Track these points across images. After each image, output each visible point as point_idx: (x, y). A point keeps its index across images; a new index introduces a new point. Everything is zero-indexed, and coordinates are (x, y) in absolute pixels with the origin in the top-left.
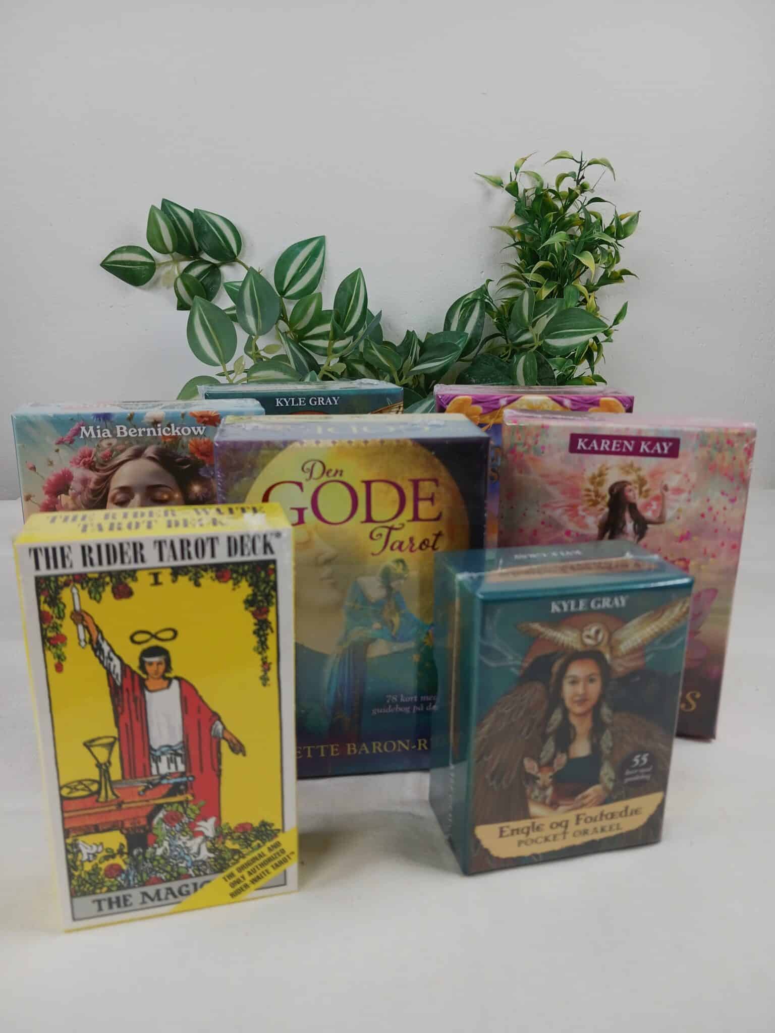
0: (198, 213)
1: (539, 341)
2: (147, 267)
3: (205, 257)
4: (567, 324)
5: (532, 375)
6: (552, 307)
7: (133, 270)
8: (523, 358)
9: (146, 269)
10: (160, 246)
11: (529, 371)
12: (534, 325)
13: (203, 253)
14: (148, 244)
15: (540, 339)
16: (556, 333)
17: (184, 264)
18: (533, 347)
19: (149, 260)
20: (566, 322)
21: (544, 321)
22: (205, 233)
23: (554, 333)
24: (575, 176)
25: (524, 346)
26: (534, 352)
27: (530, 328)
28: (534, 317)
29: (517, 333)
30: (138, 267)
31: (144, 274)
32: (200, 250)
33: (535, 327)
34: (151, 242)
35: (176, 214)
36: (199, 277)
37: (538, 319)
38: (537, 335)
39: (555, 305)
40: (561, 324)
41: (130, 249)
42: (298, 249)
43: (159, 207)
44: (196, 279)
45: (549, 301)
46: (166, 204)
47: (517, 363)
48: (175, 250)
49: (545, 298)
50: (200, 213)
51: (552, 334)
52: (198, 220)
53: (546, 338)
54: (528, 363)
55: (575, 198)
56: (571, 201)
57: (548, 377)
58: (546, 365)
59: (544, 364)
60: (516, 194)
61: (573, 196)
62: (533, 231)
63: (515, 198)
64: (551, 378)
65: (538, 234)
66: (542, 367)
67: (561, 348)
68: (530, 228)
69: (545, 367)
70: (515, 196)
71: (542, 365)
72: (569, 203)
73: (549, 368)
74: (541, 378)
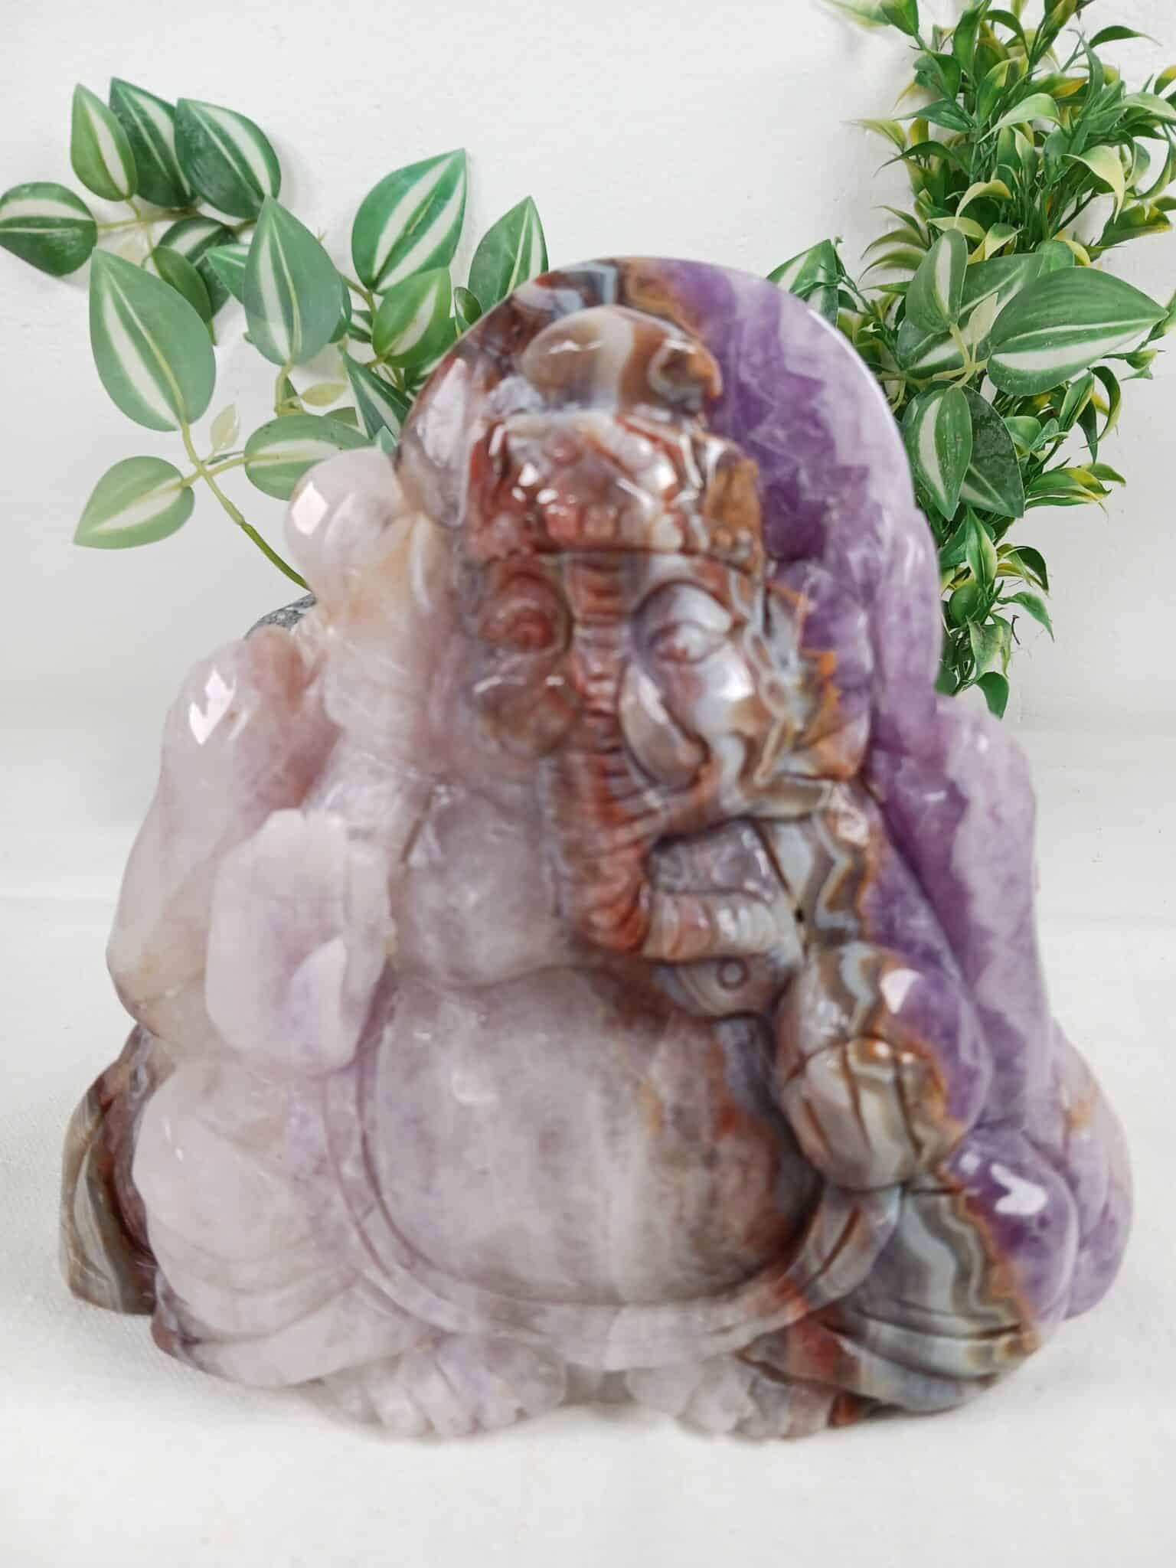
0: (187, 111)
1: (976, 362)
2: (78, 232)
3: (207, 210)
4: (1052, 311)
5: (959, 447)
6: (1010, 277)
7: (48, 237)
8: (934, 406)
9: (74, 238)
10: (101, 182)
11: (949, 437)
12: (963, 321)
13: (200, 204)
14: (74, 176)
15: (979, 358)
16: (1024, 335)
17: (163, 227)
18: (958, 378)
19: (79, 216)
20: (1049, 306)
21: (989, 309)
22: (199, 151)
23: (1018, 337)
25: (936, 377)
26: (964, 388)
27: (954, 329)
28: (963, 305)
29: (921, 344)
30: (57, 232)
31: (71, 247)
32: (194, 196)
33: (967, 330)
34: (82, 173)
35: (142, 112)
36: (192, 256)
37: (973, 309)
38: (970, 348)
39: (1018, 271)
40: (1035, 314)
41: (38, 189)
42: (404, 182)
43: (105, 98)
44: (186, 262)
45: (1002, 263)
46: (119, 89)
47: (920, 417)
48: (132, 190)
49: (991, 257)
50: (190, 107)
51: (1011, 340)
52: (185, 124)
53: (996, 352)
54: (947, 416)
55: (1062, 23)
56: (1050, 34)
57: (997, 454)
58: (993, 423)
59: (989, 419)
60: (913, 28)
61: (1055, 18)
62: (954, 118)
63: (912, 38)
64: (1003, 456)
65: (965, 125)
66: (983, 427)
67: (1035, 373)
68: (948, 112)
69: (992, 427)
70: (912, 35)
71: (983, 423)
72: (1045, 40)
73: (1000, 430)
74: (979, 455)
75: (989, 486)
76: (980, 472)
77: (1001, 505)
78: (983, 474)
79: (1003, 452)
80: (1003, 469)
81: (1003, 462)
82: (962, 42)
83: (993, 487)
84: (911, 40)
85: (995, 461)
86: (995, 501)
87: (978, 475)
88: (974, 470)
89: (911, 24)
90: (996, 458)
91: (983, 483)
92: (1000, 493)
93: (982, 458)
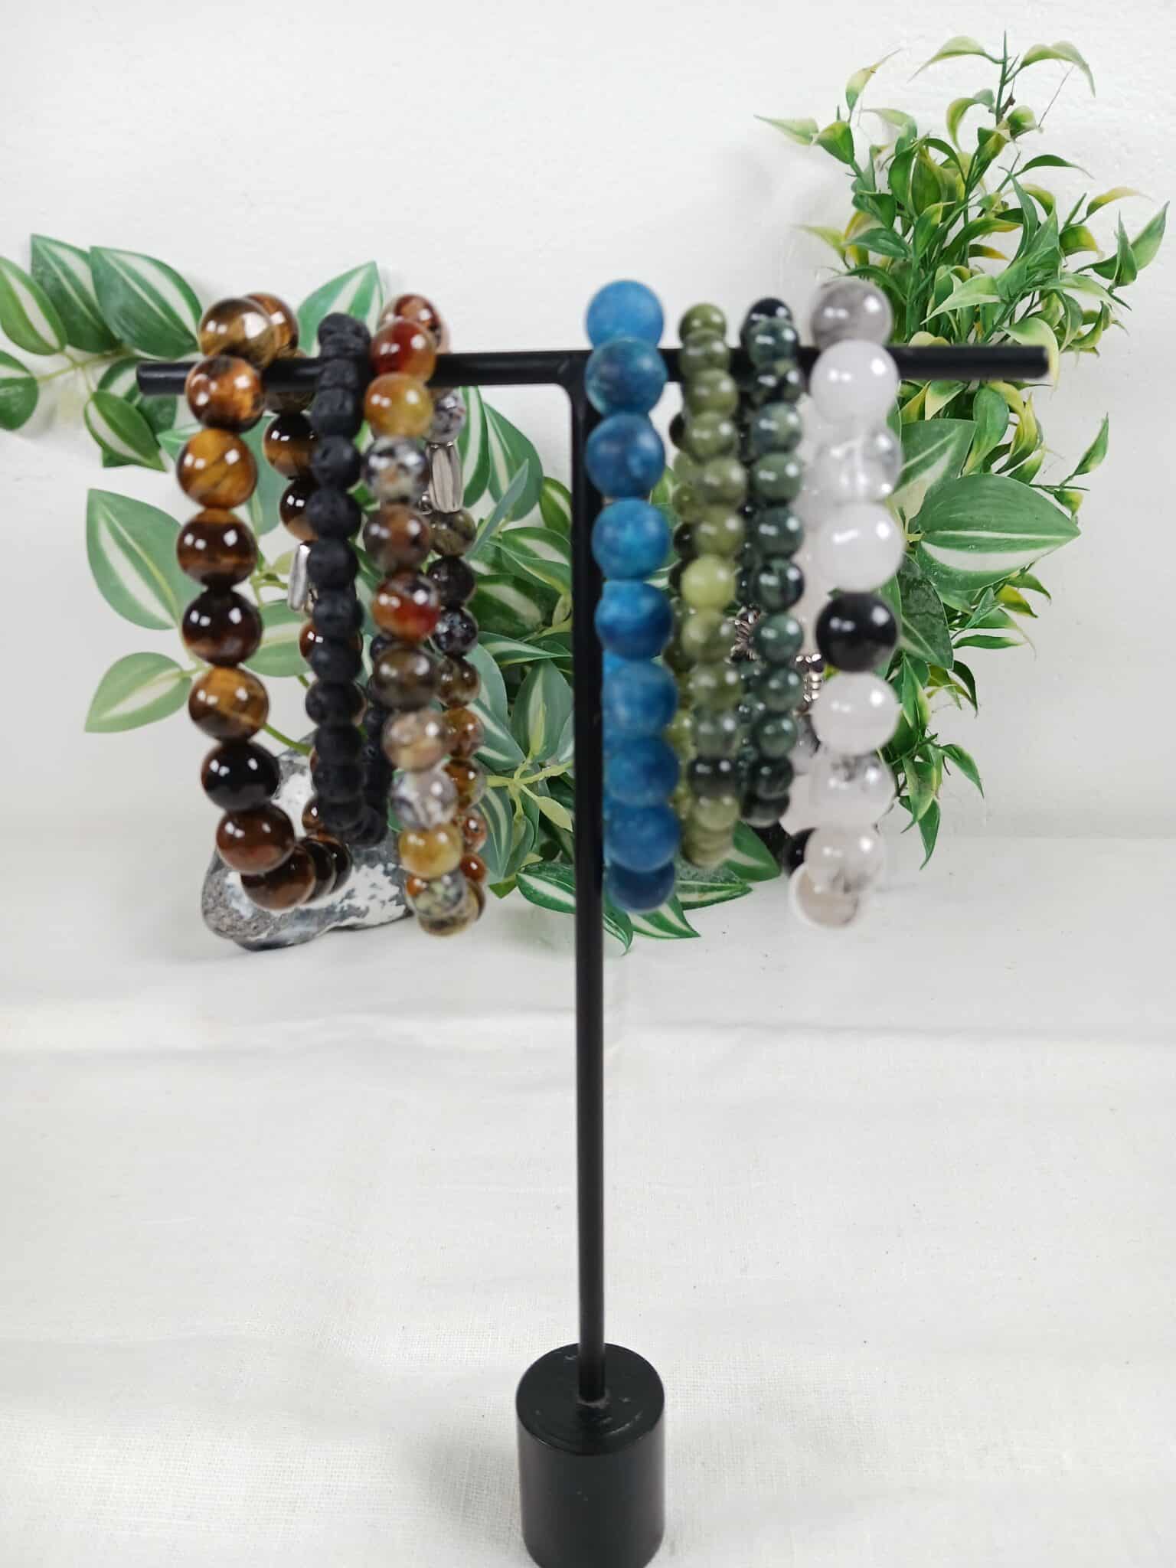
4: (976, 514)
6: (943, 442)
9: (18, 393)
16: (951, 533)
20: (973, 508)
21: (923, 483)
23: (945, 532)
24: (992, 101)
39: (950, 436)
40: (961, 514)
51: (939, 532)
53: (924, 538)
55: (995, 154)
56: (984, 165)
57: (928, 612)
58: (924, 586)
59: (920, 583)
60: (849, 156)
61: (988, 149)
62: (891, 244)
63: (849, 166)
64: (935, 616)
65: (903, 251)
66: (917, 588)
67: (960, 573)
68: (884, 238)
69: (924, 590)
70: (847, 163)
71: (915, 584)
72: (979, 169)
73: (932, 594)
74: (912, 611)
75: (921, 639)
76: (912, 625)
77: (932, 656)
78: (915, 628)
79: (934, 612)
80: (933, 626)
81: (934, 621)
82: (898, 176)
83: (926, 639)
84: (848, 168)
85: (927, 618)
86: (927, 651)
87: (912, 628)
88: (909, 625)
89: (847, 153)
90: (927, 615)
91: (915, 635)
92: (931, 645)
93: (915, 614)
